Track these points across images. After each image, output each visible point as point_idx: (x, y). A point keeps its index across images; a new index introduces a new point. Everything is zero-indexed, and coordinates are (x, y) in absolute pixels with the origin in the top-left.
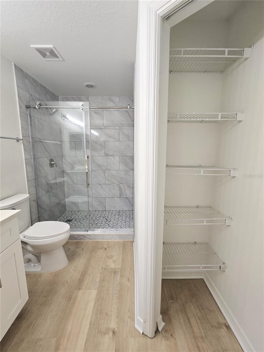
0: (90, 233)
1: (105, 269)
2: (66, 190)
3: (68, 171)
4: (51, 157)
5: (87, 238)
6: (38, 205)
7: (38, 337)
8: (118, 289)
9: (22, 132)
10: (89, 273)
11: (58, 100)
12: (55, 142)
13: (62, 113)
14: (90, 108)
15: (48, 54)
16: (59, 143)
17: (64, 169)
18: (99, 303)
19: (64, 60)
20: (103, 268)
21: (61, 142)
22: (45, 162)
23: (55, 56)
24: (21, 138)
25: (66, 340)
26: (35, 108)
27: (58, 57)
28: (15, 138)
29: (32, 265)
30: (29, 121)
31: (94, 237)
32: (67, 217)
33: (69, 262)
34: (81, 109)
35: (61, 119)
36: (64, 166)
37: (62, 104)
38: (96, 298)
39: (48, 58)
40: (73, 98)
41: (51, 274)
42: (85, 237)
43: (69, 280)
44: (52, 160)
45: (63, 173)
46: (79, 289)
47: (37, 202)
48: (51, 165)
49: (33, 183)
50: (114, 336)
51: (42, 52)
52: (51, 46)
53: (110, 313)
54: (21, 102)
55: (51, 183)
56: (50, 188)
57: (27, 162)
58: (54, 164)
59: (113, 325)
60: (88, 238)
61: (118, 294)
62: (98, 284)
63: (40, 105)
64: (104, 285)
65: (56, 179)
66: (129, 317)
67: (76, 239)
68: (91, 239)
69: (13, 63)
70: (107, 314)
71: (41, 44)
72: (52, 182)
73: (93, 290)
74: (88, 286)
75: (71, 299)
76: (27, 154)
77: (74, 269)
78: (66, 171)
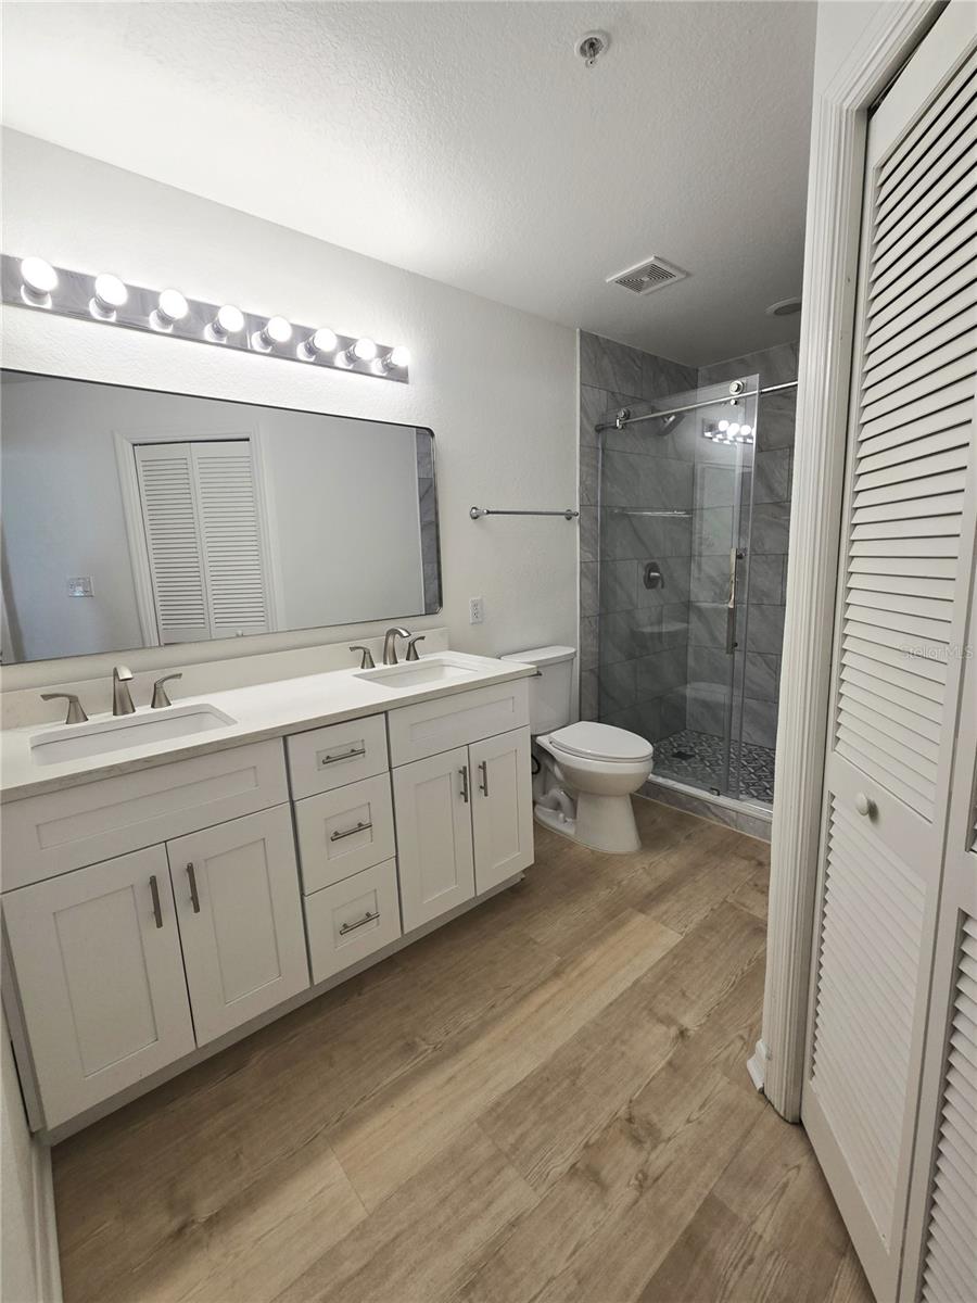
0: (723, 800)
1: (732, 908)
2: (691, 662)
3: (704, 605)
4: (653, 558)
5: (713, 813)
6: (600, 683)
7: (533, 936)
8: (746, 968)
9: (581, 494)
10: (680, 892)
11: (695, 387)
12: (668, 514)
13: (703, 421)
14: (762, 393)
15: (646, 279)
16: (682, 514)
17: (693, 598)
18: (675, 963)
19: (688, 275)
20: (725, 901)
21: (690, 511)
22: (633, 572)
23: (665, 275)
24: (578, 510)
25: (575, 973)
26: (616, 427)
27: (671, 276)
28: (564, 511)
29: (561, 815)
30: (600, 465)
31: (735, 817)
32: (679, 745)
33: (642, 849)
34: (733, 402)
35: (699, 438)
36: (694, 586)
37: (706, 395)
38: (672, 950)
39: (648, 286)
40: (742, 361)
41: (593, 852)
42: (709, 808)
43: (624, 882)
44: (653, 567)
45: (688, 607)
46: (642, 911)
47: (599, 678)
48: (650, 583)
49: (593, 623)
50: (680, 1040)
51: (632, 282)
52: (650, 260)
53: (694, 998)
54: (585, 421)
55: (643, 633)
56: (639, 646)
57: (585, 570)
58: (656, 578)
59: (689, 1020)
60: (716, 816)
61: (739, 978)
62: (692, 926)
63: (627, 416)
64: (707, 937)
65: (660, 622)
66: (742, 1037)
67: (679, 803)
68: (725, 822)
69: (578, 330)
70: (684, 994)
71: (625, 267)
72: (648, 630)
73: (672, 932)
74: (665, 917)
75: (614, 917)
76: (585, 548)
77: (647, 867)
78: (698, 604)
